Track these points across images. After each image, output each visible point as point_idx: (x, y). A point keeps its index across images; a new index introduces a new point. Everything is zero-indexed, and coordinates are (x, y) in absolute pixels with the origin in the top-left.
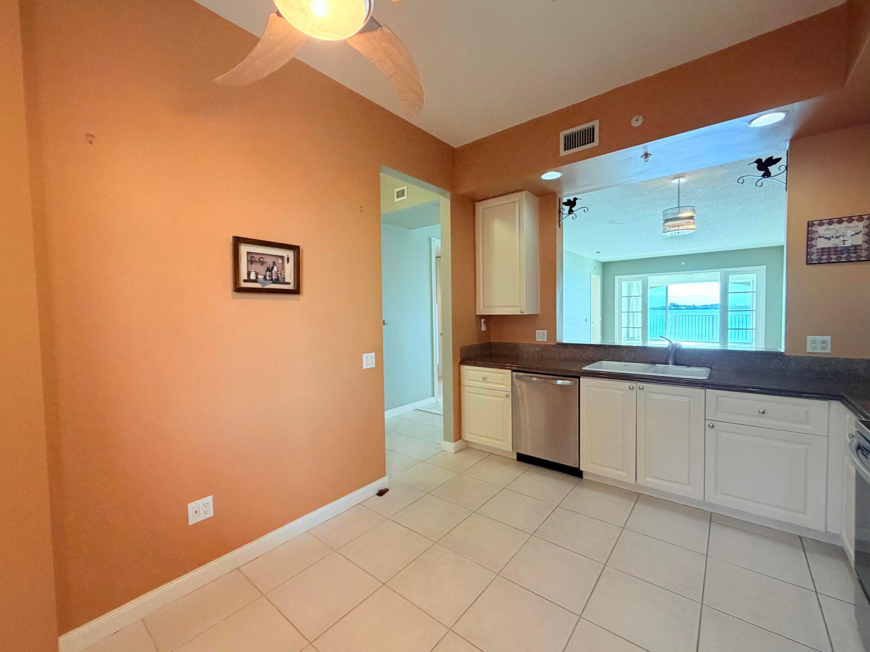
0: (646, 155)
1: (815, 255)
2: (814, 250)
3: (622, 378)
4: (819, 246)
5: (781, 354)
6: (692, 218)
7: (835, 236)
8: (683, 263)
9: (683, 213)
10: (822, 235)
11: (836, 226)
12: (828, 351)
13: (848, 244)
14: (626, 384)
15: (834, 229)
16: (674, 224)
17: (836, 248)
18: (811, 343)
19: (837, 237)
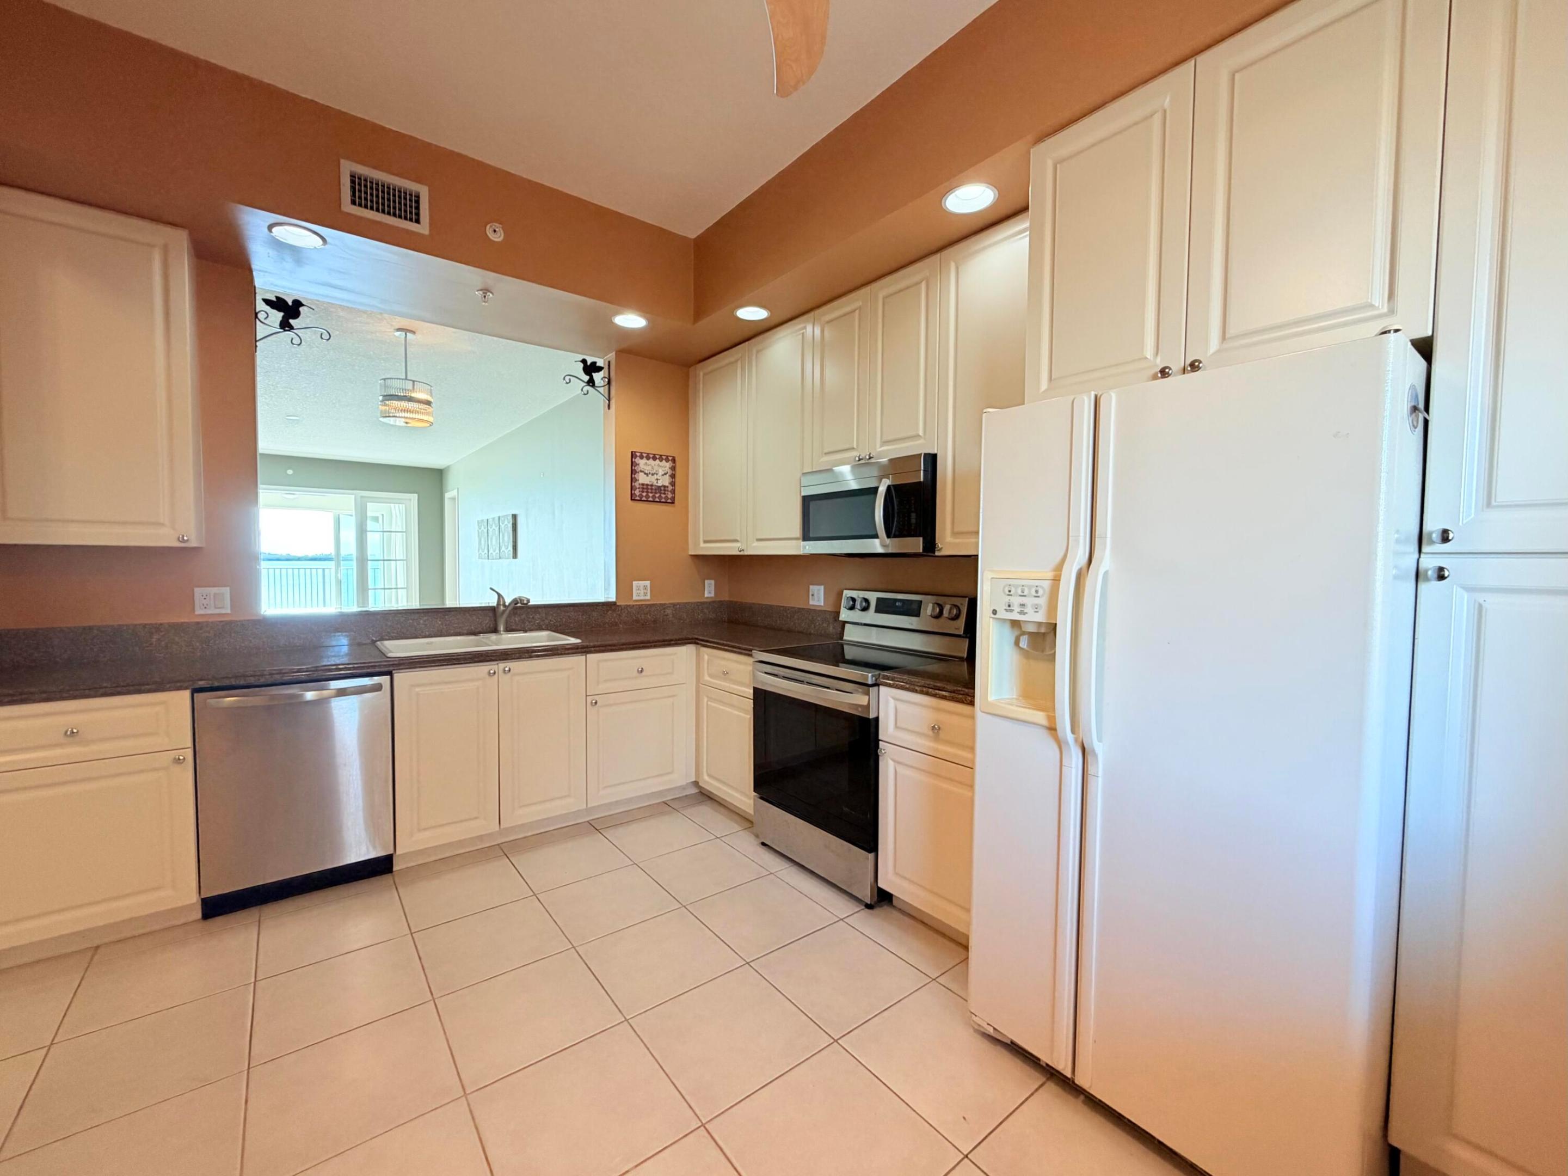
0: (485, 291)
1: (638, 490)
2: (637, 484)
3: (476, 660)
4: (641, 481)
5: (614, 604)
6: (428, 403)
7: (651, 472)
8: (290, 472)
9: (419, 392)
10: (642, 470)
11: (651, 462)
12: (648, 597)
13: (660, 484)
14: (482, 669)
15: (650, 465)
16: (403, 406)
17: (652, 485)
18: (637, 590)
19: (653, 475)
